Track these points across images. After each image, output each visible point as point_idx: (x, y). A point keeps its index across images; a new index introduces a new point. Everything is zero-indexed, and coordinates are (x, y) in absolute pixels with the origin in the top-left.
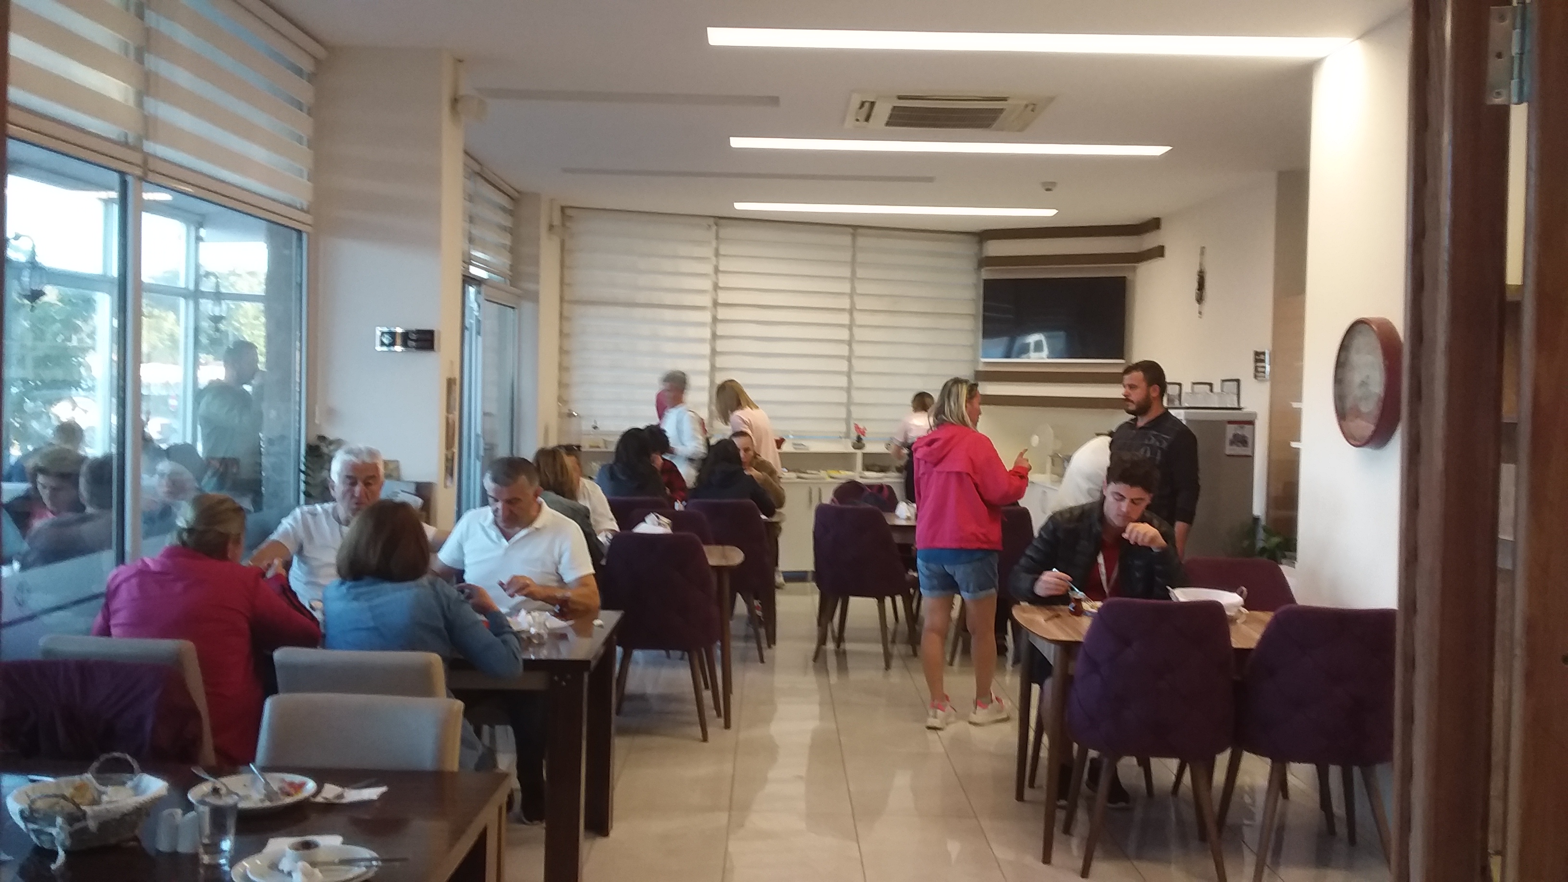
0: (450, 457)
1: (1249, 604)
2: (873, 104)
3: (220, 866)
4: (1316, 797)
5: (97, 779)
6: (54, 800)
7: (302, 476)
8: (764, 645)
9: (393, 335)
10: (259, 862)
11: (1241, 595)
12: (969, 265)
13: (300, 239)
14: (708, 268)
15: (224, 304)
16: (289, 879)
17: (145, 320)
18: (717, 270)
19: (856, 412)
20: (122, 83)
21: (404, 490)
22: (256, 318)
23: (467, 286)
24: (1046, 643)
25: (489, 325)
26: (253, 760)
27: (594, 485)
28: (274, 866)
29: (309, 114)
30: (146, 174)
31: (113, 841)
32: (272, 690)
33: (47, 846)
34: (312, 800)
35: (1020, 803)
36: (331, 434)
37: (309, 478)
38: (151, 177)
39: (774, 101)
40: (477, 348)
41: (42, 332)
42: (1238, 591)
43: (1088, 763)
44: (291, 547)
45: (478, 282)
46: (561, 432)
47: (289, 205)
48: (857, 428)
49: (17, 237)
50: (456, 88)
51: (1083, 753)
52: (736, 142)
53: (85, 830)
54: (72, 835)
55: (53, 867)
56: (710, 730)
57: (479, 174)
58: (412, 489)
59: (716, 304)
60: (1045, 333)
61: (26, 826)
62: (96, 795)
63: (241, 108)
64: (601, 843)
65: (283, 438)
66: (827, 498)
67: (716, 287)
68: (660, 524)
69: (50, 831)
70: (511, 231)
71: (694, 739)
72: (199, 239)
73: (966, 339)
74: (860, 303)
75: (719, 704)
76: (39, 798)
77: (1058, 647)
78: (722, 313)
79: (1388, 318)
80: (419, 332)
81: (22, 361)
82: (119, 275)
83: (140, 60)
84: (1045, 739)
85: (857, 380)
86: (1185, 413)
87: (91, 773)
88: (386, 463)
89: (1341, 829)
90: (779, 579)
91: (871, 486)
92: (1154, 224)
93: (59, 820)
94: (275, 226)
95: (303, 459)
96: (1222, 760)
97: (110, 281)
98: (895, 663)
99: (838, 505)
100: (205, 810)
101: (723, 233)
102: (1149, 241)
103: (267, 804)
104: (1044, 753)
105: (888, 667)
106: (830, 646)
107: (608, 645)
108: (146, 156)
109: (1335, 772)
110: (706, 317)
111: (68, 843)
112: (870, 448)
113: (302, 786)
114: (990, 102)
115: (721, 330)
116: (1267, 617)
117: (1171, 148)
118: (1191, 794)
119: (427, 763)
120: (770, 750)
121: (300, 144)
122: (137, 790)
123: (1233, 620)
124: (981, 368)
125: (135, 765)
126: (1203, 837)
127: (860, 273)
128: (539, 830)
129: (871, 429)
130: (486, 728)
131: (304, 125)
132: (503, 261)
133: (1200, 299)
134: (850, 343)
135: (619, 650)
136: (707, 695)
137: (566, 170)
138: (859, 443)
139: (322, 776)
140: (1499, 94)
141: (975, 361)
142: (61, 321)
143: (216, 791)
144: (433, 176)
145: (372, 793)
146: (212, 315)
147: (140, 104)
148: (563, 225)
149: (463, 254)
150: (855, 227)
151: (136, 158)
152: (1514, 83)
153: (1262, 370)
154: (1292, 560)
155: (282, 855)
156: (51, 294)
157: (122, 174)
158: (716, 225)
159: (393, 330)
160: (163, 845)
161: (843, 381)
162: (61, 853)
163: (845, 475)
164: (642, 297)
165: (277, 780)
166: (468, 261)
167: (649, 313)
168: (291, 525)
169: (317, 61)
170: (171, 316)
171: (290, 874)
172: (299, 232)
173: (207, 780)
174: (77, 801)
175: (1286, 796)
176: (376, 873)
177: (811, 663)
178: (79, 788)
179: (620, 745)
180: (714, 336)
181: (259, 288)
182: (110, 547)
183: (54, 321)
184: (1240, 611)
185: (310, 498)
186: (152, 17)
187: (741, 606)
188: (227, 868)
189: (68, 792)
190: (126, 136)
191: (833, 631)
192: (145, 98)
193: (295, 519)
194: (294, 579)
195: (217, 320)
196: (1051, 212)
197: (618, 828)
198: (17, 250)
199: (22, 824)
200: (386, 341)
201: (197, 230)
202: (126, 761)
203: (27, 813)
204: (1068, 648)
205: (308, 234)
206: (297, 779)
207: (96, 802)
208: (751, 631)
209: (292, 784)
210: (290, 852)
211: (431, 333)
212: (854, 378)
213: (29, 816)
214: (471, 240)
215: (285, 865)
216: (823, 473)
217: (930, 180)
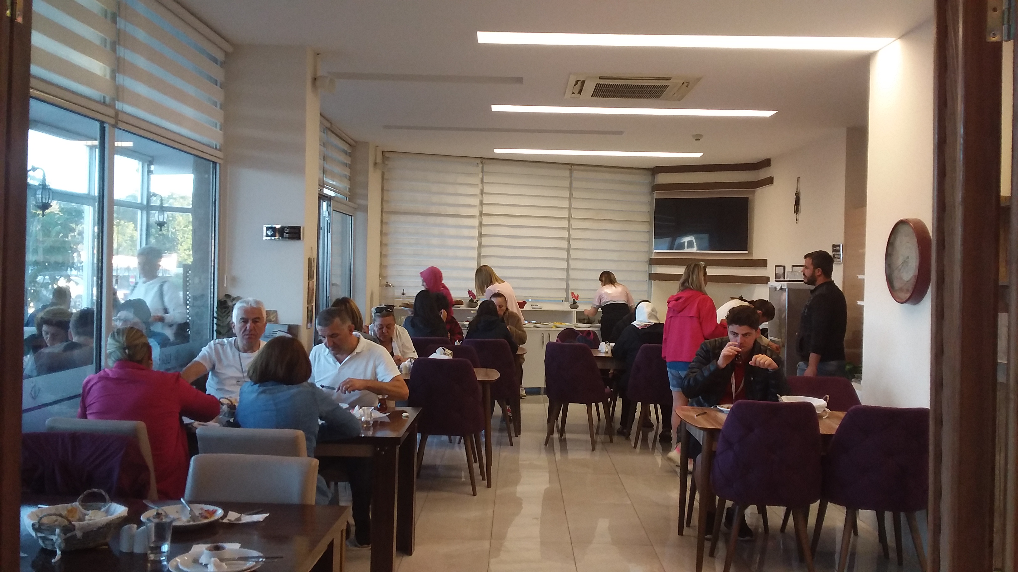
0: (310, 309)
1: (830, 406)
2: (583, 82)
3: (161, 561)
4: (877, 534)
5: (82, 506)
6: (54, 518)
7: (215, 321)
8: (513, 435)
9: (274, 229)
10: (186, 558)
11: (825, 400)
12: (646, 189)
13: (215, 168)
14: (477, 191)
15: (167, 214)
16: (205, 570)
17: (115, 228)
18: (482, 192)
19: (572, 285)
20: (102, 64)
21: (280, 330)
22: (186, 226)
23: (322, 201)
24: (698, 430)
25: (336, 227)
26: (183, 496)
27: (403, 329)
28: (196, 561)
29: (221, 88)
30: (116, 123)
31: (91, 545)
32: (194, 451)
33: (49, 548)
34: (220, 520)
35: (680, 536)
36: (234, 294)
37: (219, 321)
38: (120, 125)
39: (519, 80)
40: (328, 240)
41: (50, 232)
42: (824, 397)
43: (725, 510)
44: (208, 366)
45: (328, 198)
46: (381, 297)
47: (208, 146)
48: (573, 294)
49: (34, 169)
50: (315, 71)
51: (722, 503)
52: (495, 108)
53: (74, 537)
54: (66, 541)
55: (53, 561)
56: (477, 488)
57: (329, 129)
58: (286, 329)
59: (481, 214)
60: (695, 235)
61: (36, 535)
62: (81, 516)
63: (179, 83)
64: (407, 559)
65: (203, 296)
66: (554, 339)
67: (482, 203)
68: (445, 354)
69: (51, 538)
70: (350, 167)
71: (468, 494)
72: (150, 172)
73: (644, 237)
74: (575, 214)
75: (484, 471)
76: (45, 516)
77: (705, 433)
78: (485, 220)
79: (919, 219)
80: (290, 228)
81: (36, 251)
82: (99, 194)
83: (114, 50)
84: (697, 496)
85: (573, 264)
86: (787, 284)
87: (79, 502)
88: (268, 313)
89: (893, 555)
90: (523, 392)
91: (582, 332)
92: (766, 163)
93: (58, 531)
94: (199, 159)
95: (215, 310)
96: (814, 507)
97: (93, 198)
98: (598, 447)
99: (560, 342)
100: (152, 525)
101: (486, 168)
102: (763, 174)
103: (191, 523)
104: (696, 504)
105: (593, 449)
106: (556, 435)
107: (412, 430)
108: (117, 112)
109: (888, 516)
110: (476, 222)
111: (63, 546)
112: (581, 308)
113: (214, 512)
114: (659, 81)
115: (485, 231)
116: (842, 414)
117: (777, 111)
118: (794, 532)
119: (295, 499)
120: (517, 503)
121: (216, 106)
122: (107, 512)
123: (821, 417)
124: (653, 256)
125: (107, 497)
126: (802, 559)
127: (575, 194)
128: (367, 551)
129: (582, 295)
130: (332, 483)
131: (219, 95)
132: (344, 185)
133: (797, 211)
134: (568, 240)
135: (419, 436)
136: (476, 466)
137: (386, 127)
138: (574, 305)
139: (227, 507)
140: (994, 34)
141: (650, 252)
142: (61, 224)
143: (158, 515)
144: (301, 127)
145: (259, 517)
146: (158, 220)
147: (113, 78)
148: (383, 162)
149: (319, 181)
150: (572, 165)
151: (111, 112)
152: (1005, 27)
153: (839, 257)
154: (859, 378)
155: (200, 555)
156: (55, 206)
157: (102, 123)
158: (482, 162)
159: (274, 226)
160: (124, 547)
161: (564, 265)
162: (59, 552)
163: (566, 325)
164: (434, 210)
165: (198, 509)
166: (322, 185)
167: (439, 220)
168: (208, 352)
169: (226, 54)
170: (132, 225)
171: (206, 565)
172: (215, 163)
173: (153, 508)
174: (70, 519)
175: (856, 533)
176: (262, 565)
177: (543, 446)
178: (70, 511)
179: (419, 498)
180: (481, 235)
181: (188, 203)
182: (92, 363)
183: (57, 224)
184: (824, 410)
185: (220, 335)
186: (121, 24)
187: (498, 409)
188: (165, 563)
189: (64, 513)
190: (104, 98)
191: (558, 427)
192: (117, 75)
193: (210, 348)
194: (209, 387)
195: (161, 224)
196: (698, 155)
197: (418, 550)
198: (34, 179)
199: (33, 534)
200: (269, 234)
201: (149, 166)
202: (101, 494)
203: (37, 526)
204: (712, 433)
205: (220, 164)
206: (211, 508)
207: (81, 519)
208: (504, 425)
209: (207, 511)
210: (206, 552)
211: (299, 228)
212: (571, 262)
213: (38, 528)
214: (324, 171)
215: (203, 560)
216: (551, 324)
217: (620, 133)
